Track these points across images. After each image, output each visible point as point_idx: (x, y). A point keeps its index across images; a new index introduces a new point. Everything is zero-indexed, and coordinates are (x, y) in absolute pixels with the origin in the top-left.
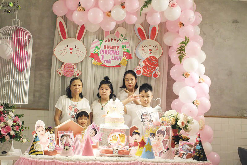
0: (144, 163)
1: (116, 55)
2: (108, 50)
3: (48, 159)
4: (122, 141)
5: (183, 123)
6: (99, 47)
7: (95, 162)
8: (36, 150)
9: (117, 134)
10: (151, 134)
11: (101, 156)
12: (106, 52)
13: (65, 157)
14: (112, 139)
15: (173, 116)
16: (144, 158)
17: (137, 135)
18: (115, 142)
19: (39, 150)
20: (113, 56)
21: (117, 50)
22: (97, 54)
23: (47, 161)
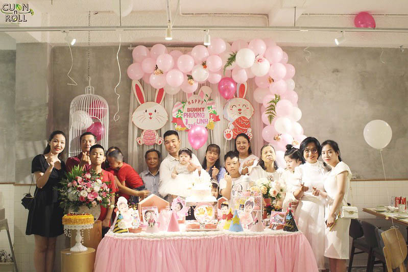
0: (232, 236)
1: (201, 118)
2: (192, 113)
3: (133, 236)
4: (210, 215)
5: (275, 192)
6: (182, 110)
7: (181, 238)
8: (120, 228)
9: (204, 207)
10: (241, 205)
11: (188, 231)
12: (190, 116)
13: (150, 234)
14: (199, 213)
15: (265, 185)
16: (232, 231)
17: (226, 207)
18: (203, 216)
19: (123, 228)
20: (199, 119)
21: (202, 112)
22: (180, 118)
23: (133, 239)
